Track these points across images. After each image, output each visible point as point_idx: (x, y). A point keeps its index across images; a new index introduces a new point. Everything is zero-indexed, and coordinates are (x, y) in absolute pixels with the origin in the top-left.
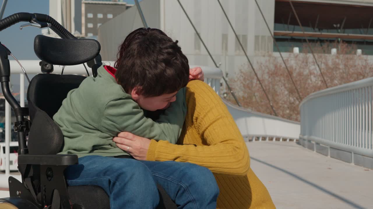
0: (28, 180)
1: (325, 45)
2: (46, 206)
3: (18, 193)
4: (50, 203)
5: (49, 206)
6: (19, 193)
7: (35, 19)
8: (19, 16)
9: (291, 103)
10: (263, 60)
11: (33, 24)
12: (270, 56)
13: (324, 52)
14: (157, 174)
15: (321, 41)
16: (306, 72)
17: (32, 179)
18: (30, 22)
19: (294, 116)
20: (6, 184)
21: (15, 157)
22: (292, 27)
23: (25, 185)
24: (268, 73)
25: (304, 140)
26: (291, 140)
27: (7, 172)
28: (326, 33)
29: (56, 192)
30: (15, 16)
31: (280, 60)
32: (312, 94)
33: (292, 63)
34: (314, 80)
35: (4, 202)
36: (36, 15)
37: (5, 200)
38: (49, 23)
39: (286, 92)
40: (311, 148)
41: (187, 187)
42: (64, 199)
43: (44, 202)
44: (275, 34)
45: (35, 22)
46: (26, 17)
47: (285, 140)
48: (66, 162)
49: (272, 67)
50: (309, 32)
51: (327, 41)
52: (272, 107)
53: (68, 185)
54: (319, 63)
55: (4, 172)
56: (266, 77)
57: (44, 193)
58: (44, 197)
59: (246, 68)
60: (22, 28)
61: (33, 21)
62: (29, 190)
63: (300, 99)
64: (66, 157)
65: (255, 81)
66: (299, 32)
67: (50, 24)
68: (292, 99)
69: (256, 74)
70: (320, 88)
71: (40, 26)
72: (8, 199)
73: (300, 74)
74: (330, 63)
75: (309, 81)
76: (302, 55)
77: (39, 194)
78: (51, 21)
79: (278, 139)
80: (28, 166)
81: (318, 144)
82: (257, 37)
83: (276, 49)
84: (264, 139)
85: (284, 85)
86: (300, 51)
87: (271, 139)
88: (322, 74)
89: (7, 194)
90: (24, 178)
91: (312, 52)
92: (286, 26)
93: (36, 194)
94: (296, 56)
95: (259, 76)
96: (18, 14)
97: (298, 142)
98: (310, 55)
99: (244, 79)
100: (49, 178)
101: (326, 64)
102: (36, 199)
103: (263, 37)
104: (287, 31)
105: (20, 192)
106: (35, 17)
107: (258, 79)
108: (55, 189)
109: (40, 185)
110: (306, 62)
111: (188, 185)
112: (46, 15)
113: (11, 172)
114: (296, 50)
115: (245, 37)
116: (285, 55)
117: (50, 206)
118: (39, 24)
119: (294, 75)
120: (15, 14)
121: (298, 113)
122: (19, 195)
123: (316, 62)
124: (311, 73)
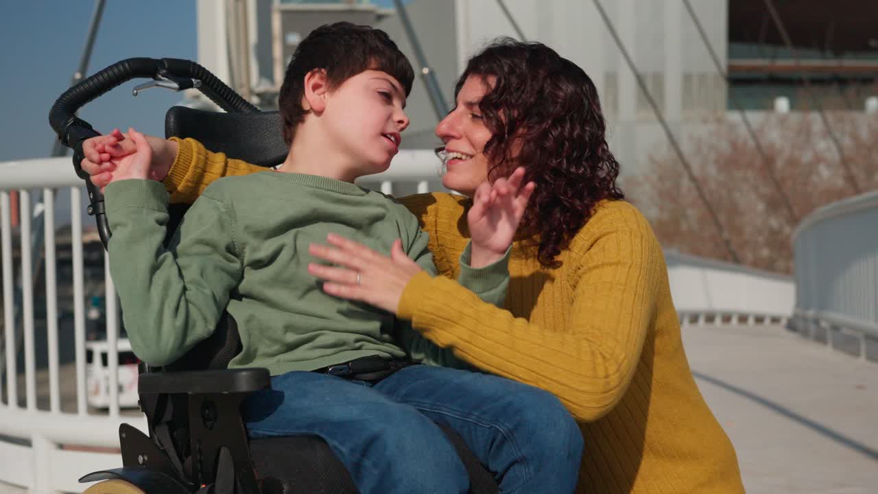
0: (163, 431)
1: (851, 91)
2: (204, 486)
3: (141, 459)
4: (211, 478)
5: (209, 486)
6: (144, 460)
7: (164, 71)
8: (129, 65)
9: (773, 233)
10: (703, 131)
11: (160, 83)
12: (719, 121)
13: (849, 107)
14: (445, 409)
15: (840, 81)
16: (807, 157)
17: (172, 427)
18: (155, 79)
19: (781, 264)
20: (114, 439)
21: (130, 375)
22: (769, 49)
23: (157, 442)
24: (716, 162)
25: (805, 319)
26: (775, 320)
27: (114, 410)
28: (852, 63)
29: (224, 452)
30: (121, 67)
31: (743, 131)
32: (823, 209)
33: (774, 136)
34: (827, 175)
35: (111, 479)
36: (168, 64)
37: (113, 475)
38: (196, 78)
39: (761, 207)
40: (821, 339)
41: (510, 431)
42: (243, 468)
43: (200, 476)
44: (731, 68)
45: (165, 79)
46: (145, 68)
47: (759, 320)
48: (244, 384)
49: (724, 146)
50: (813, 62)
51: (855, 80)
52: (727, 242)
53: (249, 439)
54: (838, 135)
55: (105, 410)
56: (712, 170)
57: (198, 456)
58: (199, 466)
59: (664, 152)
60: (136, 94)
61: (160, 76)
62: (165, 452)
63: (794, 221)
64: (244, 373)
65: (686, 182)
66: (787, 61)
67: (199, 81)
68: (774, 222)
69: (687, 166)
70: (840, 194)
71: (176, 85)
72: (120, 473)
73: (792, 162)
74: (864, 134)
75: (815, 178)
76: (796, 118)
77: (189, 461)
78: (200, 74)
79: (743, 319)
80: (163, 399)
81: (835, 328)
82: (687, 78)
83: (734, 104)
84: (710, 318)
85: (756, 189)
86: (793, 106)
87: (727, 318)
88: (845, 162)
89: (116, 462)
90: (152, 424)
91: (820, 109)
92: (755, 48)
93: (182, 461)
94: (783, 120)
95: (696, 170)
96: (127, 61)
97: (792, 326)
98: (815, 118)
99: (661, 178)
100: (209, 424)
101: (855, 137)
102: (181, 473)
103: (702, 77)
104: (758, 61)
105: (146, 458)
106: (164, 68)
107: (693, 179)
108: (222, 446)
109: (189, 440)
110: (805, 132)
111: (510, 426)
112: (189, 61)
113: (124, 410)
114: (782, 104)
115: (659, 78)
116: (755, 117)
117: (211, 485)
118: (175, 81)
119: (780, 163)
120: (122, 63)
121: (790, 256)
122: (143, 464)
123: (828, 133)
124: (818, 159)
